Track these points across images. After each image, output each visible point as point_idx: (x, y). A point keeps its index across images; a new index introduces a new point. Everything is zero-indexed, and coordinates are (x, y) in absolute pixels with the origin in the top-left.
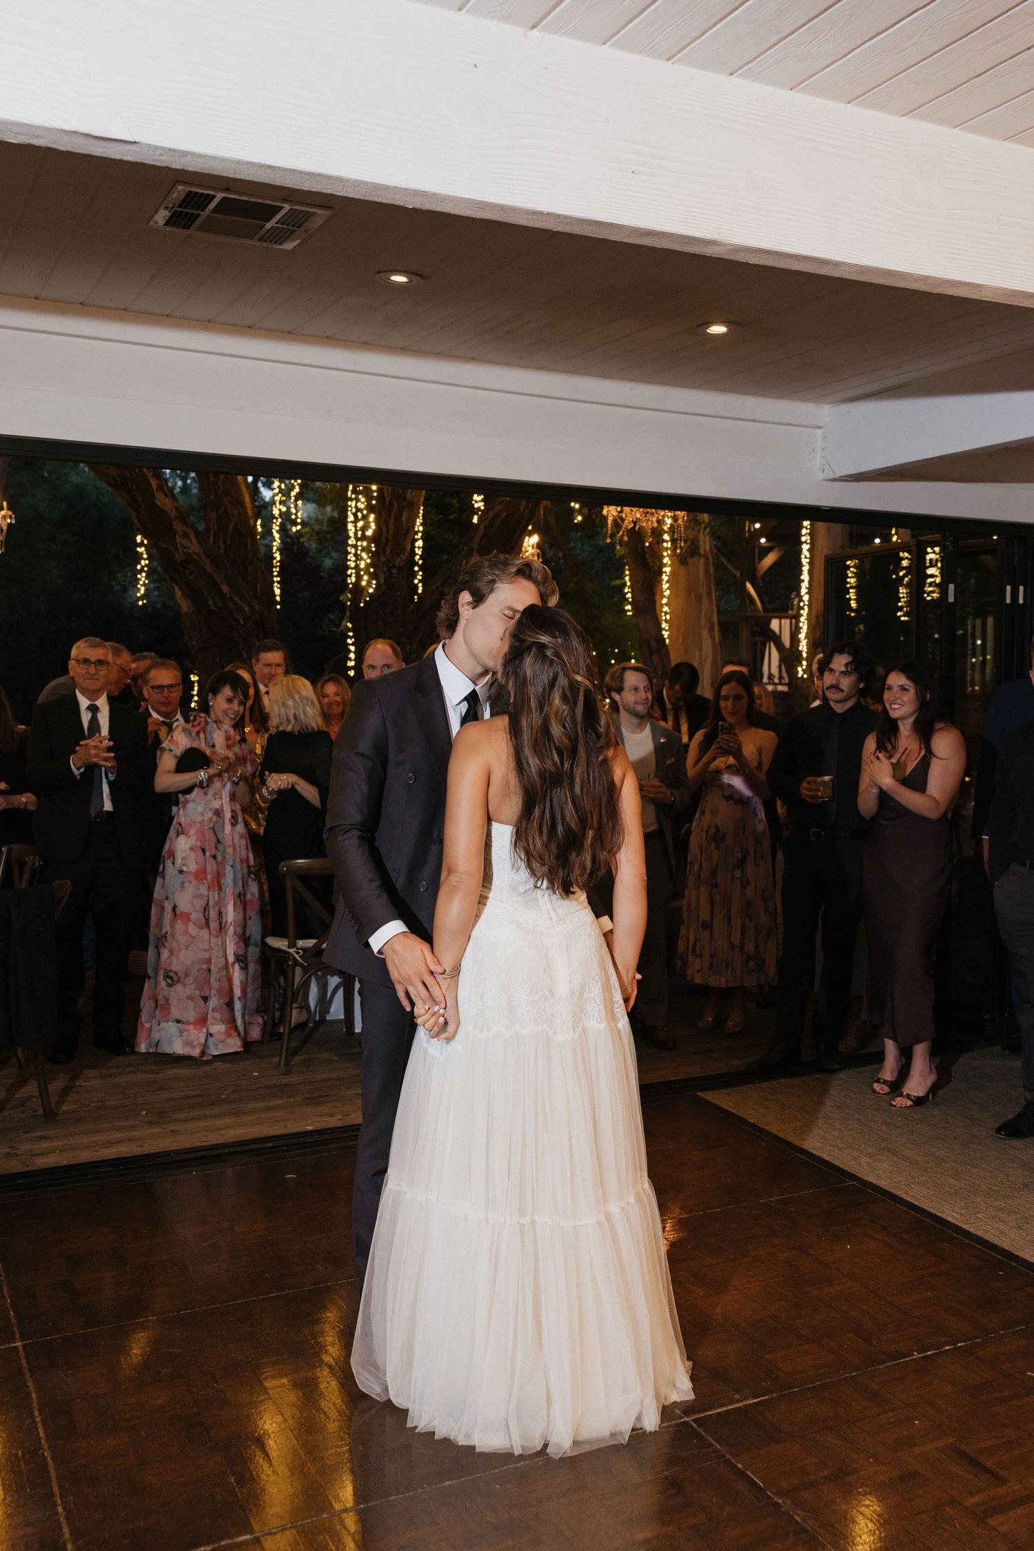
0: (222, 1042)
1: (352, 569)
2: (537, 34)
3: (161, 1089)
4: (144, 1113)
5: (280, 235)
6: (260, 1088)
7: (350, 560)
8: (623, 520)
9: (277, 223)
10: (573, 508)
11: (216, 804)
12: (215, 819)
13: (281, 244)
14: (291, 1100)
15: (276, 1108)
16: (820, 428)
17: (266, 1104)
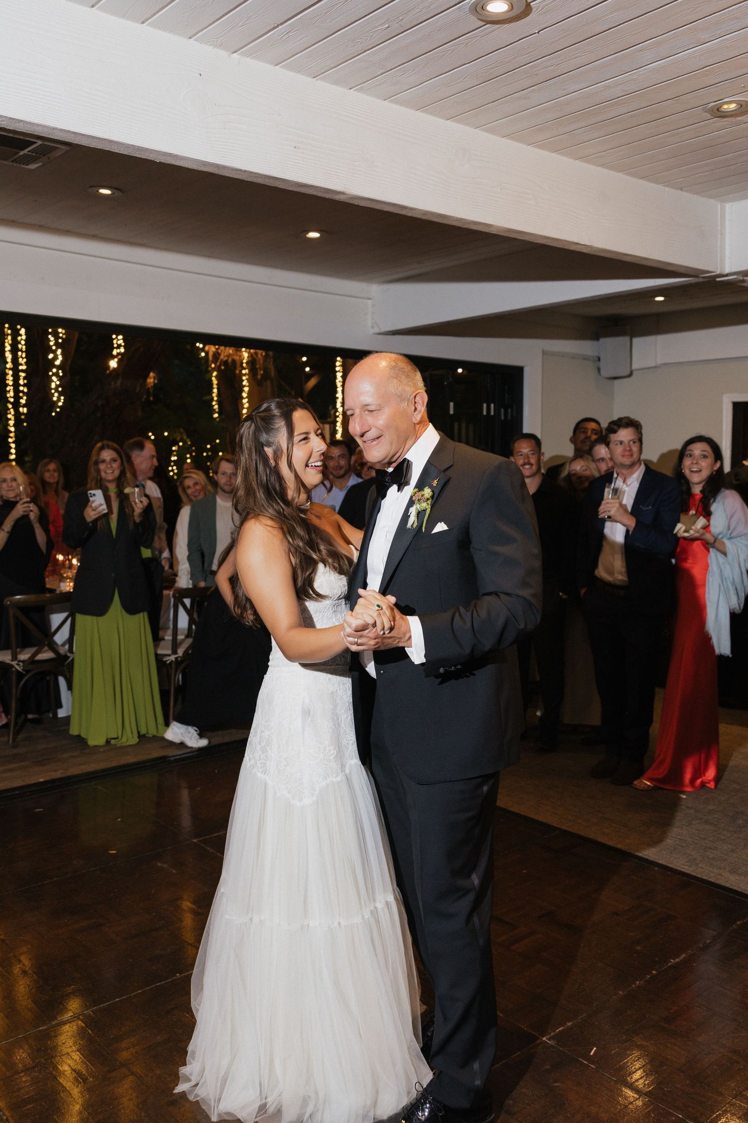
1: (9, 386)
2: (237, 56)
5: (28, 159)
7: (7, 380)
8: (220, 354)
9: (29, 152)
10: (199, 347)
13: (27, 165)
14: (23, 763)
15: (12, 770)
16: (370, 299)
17: (5, 767)
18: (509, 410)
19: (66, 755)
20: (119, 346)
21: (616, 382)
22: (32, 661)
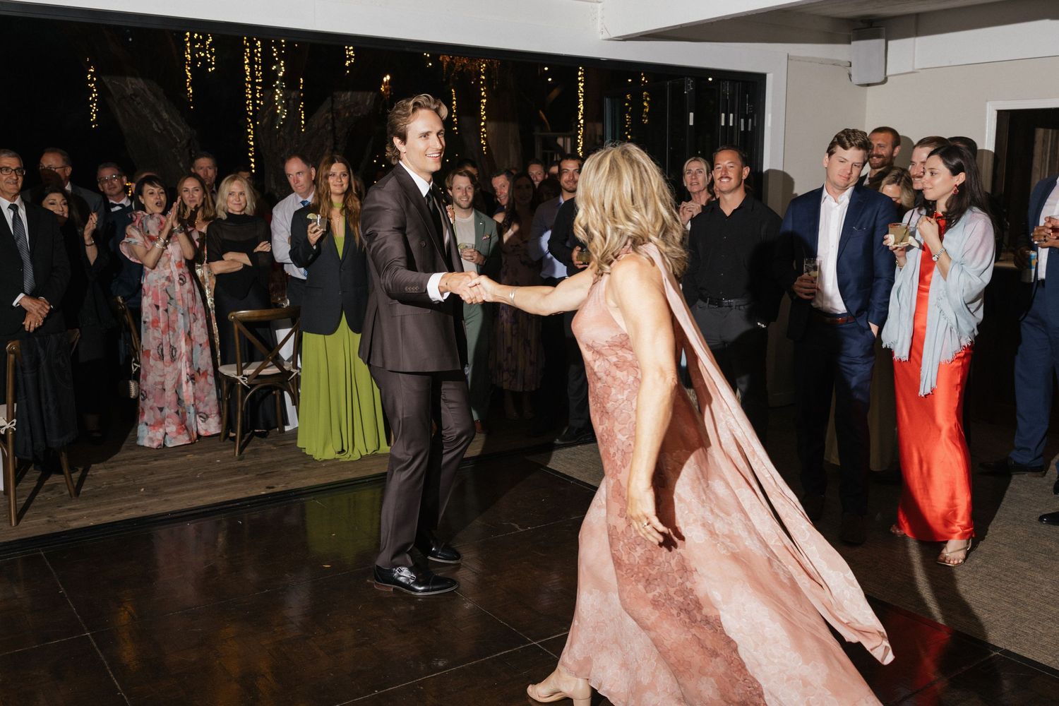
0: (174, 438)
1: (249, 99)
3: (152, 474)
4: (142, 490)
6: (224, 470)
7: (248, 93)
8: (454, 65)
11: (167, 273)
12: (167, 283)
14: (247, 476)
15: (236, 482)
16: (600, 2)
17: (229, 480)
18: (750, 120)
19: (289, 469)
20: (351, 57)
21: (869, 88)
22: (257, 376)
